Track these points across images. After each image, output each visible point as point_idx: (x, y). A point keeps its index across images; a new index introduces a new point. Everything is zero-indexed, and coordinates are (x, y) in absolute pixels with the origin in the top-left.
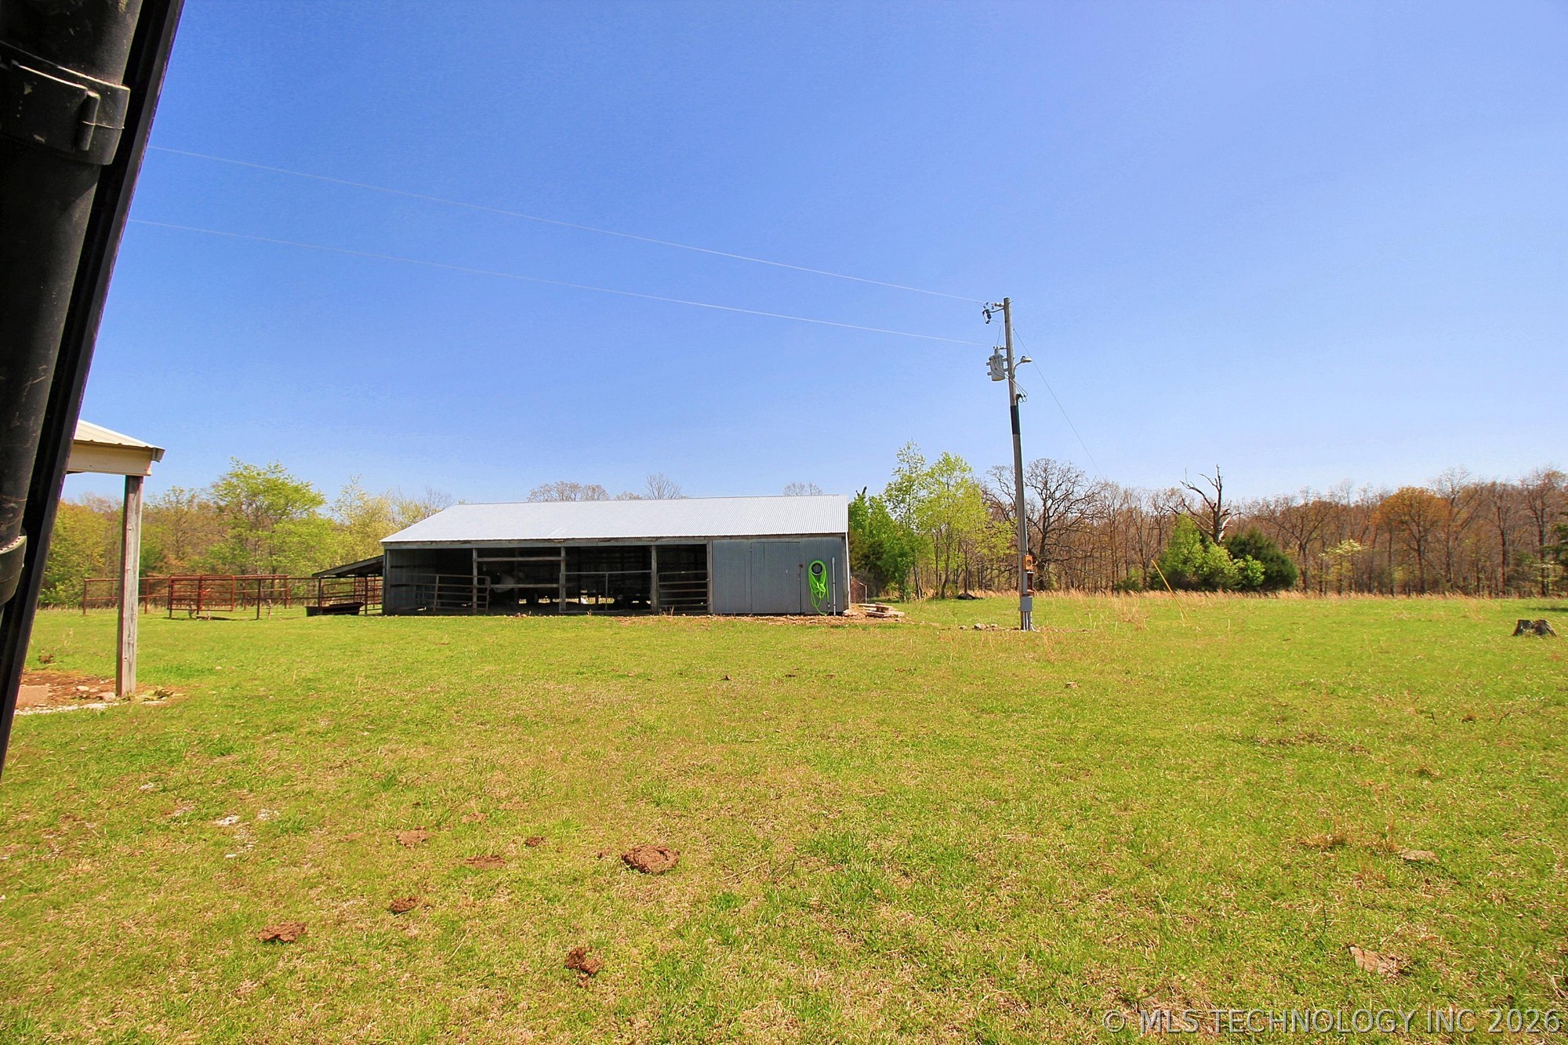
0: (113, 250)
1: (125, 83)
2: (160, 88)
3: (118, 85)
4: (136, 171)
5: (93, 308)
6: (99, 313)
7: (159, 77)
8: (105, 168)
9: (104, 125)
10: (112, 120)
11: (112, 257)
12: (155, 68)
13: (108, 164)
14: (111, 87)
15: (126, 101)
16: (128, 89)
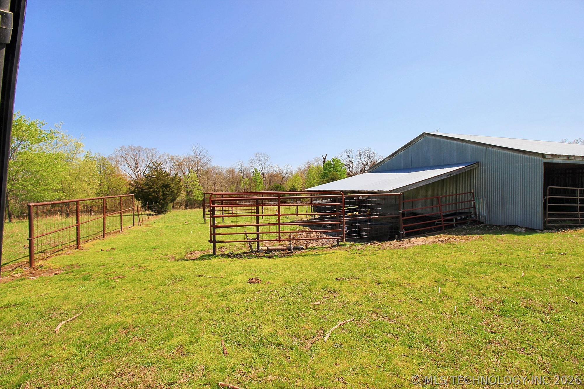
0: (15, 77)
1: (11, 11)
2: (25, 12)
3: (7, 11)
4: (20, 45)
5: (11, 100)
6: (13, 102)
7: (24, 8)
8: (7, 44)
9: (4, 27)
10: (7, 25)
11: (15, 81)
12: (22, 4)
13: (8, 43)
14: (5, 12)
15: (12, 18)
16: (12, 13)
